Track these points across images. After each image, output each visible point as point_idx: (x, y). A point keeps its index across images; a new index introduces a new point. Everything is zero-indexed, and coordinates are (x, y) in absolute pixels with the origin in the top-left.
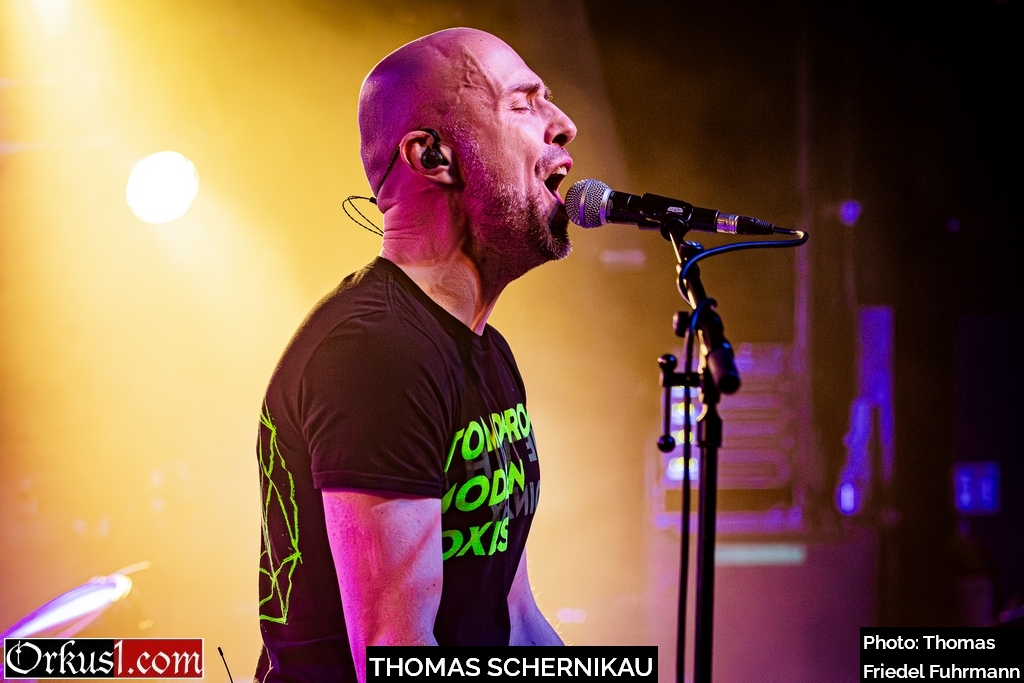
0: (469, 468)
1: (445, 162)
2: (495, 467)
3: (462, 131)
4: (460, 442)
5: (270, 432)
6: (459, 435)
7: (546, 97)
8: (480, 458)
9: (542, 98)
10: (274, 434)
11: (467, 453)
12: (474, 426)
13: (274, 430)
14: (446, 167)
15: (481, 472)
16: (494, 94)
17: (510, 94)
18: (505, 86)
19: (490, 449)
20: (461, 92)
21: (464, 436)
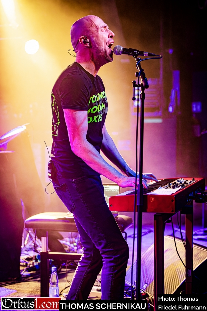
0: (93, 104)
1: (88, 42)
2: (98, 104)
3: (91, 36)
6: (91, 98)
7: (108, 28)
8: (96, 102)
10: (54, 98)
11: (93, 101)
12: (94, 96)
13: (54, 97)
15: (96, 105)
16: (97, 28)
17: (101, 28)
18: (100, 26)
19: (97, 100)
20: (91, 28)
21: (92, 98)
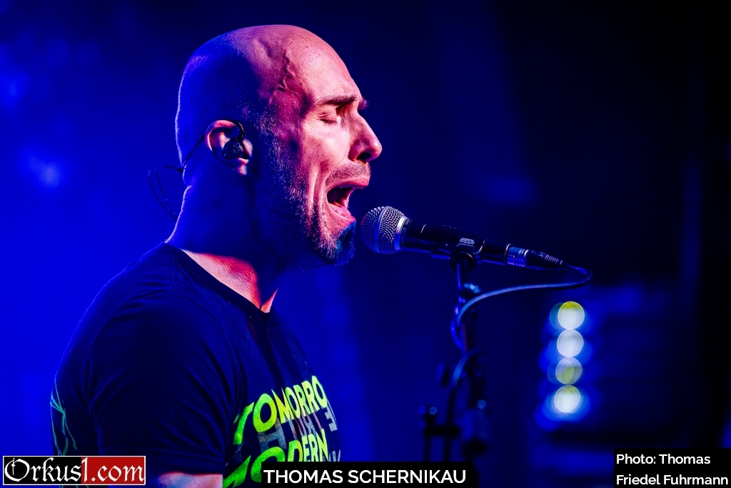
0: (262, 439)
2: (289, 437)
3: (267, 131)
4: (251, 416)
5: (61, 414)
6: (249, 409)
7: (360, 112)
8: (273, 429)
9: (355, 112)
10: (64, 417)
11: (260, 426)
12: (265, 399)
13: (64, 412)
14: (246, 161)
15: (275, 443)
17: (321, 105)
18: (318, 97)
19: (283, 421)
20: (275, 93)
21: (254, 409)
